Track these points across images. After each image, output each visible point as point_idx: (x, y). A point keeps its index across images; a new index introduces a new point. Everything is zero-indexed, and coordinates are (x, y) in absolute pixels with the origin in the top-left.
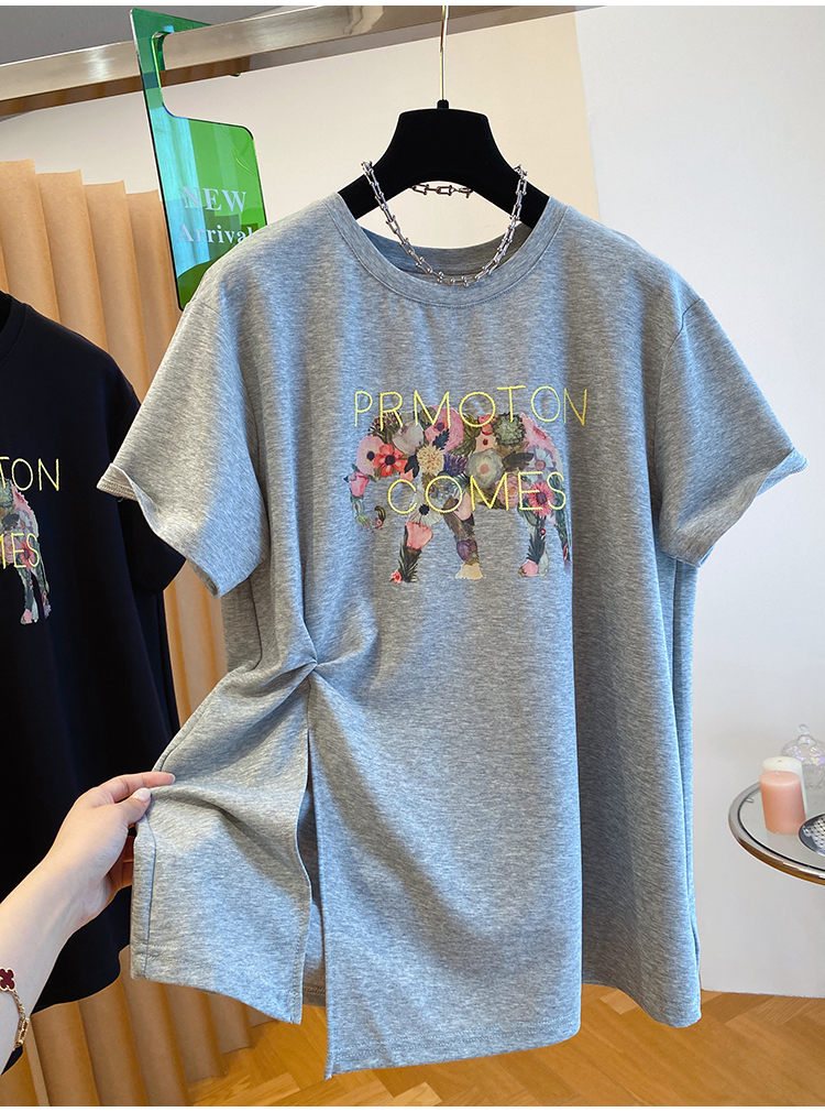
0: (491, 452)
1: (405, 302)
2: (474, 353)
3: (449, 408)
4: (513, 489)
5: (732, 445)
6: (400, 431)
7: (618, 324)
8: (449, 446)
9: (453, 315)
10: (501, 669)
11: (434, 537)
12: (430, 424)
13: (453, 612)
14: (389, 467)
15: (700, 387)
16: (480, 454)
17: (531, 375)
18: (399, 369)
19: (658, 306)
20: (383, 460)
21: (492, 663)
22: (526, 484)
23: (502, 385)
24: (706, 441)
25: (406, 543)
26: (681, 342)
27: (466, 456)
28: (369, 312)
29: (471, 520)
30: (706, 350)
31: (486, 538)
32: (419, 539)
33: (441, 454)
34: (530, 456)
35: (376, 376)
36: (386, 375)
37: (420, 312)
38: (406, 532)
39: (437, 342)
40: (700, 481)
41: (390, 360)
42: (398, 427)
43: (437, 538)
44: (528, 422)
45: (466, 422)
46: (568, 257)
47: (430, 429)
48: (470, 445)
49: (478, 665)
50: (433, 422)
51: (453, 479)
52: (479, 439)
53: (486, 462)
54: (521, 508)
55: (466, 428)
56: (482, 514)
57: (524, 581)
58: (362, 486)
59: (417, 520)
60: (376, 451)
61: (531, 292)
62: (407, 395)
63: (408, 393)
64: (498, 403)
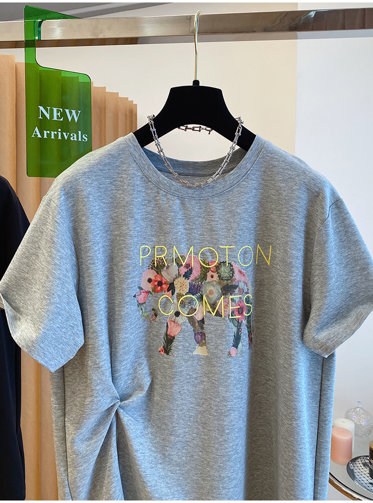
0: (215, 283)
1: (169, 196)
2: (208, 225)
3: (193, 257)
4: (226, 306)
5: (351, 287)
6: (165, 268)
7: (290, 213)
8: (192, 277)
9: (197, 203)
10: (215, 408)
11: (182, 330)
12: (182, 265)
13: (191, 373)
14: (159, 287)
15: (336, 251)
16: (209, 282)
17: (239, 240)
18: (165, 233)
19: (316, 202)
20: (156, 283)
21: (210, 404)
22: (233, 303)
23: (223, 245)
24: (337, 284)
25: (167, 332)
26: (327, 225)
27: (201, 283)
28: (149, 201)
29: (202, 321)
30: (341, 229)
31: (210, 333)
32: (174, 331)
33: (187, 282)
34: (236, 287)
35: (153, 236)
36: (159, 236)
37: (178, 202)
38: (167, 326)
39: (187, 218)
40: (331, 308)
41: (161, 228)
42: (164, 265)
43: (183, 331)
44: (236, 267)
45: (202, 264)
46: (264, 172)
47: (182, 268)
48: (204, 277)
49: (203, 404)
50: (184, 264)
51: (193, 297)
52: (209, 274)
53: (212, 288)
54: (230, 317)
55: (202, 267)
56: (209, 318)
57: (230, 359)
58: (145, 297)
59: (173, 319)
60: (153, 278)
61: (241, 192)
62: (169, 248)
63: (170, 247)
64: (220, 255)
